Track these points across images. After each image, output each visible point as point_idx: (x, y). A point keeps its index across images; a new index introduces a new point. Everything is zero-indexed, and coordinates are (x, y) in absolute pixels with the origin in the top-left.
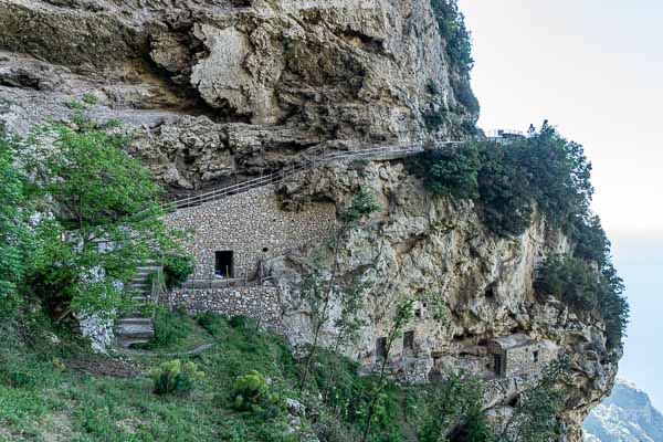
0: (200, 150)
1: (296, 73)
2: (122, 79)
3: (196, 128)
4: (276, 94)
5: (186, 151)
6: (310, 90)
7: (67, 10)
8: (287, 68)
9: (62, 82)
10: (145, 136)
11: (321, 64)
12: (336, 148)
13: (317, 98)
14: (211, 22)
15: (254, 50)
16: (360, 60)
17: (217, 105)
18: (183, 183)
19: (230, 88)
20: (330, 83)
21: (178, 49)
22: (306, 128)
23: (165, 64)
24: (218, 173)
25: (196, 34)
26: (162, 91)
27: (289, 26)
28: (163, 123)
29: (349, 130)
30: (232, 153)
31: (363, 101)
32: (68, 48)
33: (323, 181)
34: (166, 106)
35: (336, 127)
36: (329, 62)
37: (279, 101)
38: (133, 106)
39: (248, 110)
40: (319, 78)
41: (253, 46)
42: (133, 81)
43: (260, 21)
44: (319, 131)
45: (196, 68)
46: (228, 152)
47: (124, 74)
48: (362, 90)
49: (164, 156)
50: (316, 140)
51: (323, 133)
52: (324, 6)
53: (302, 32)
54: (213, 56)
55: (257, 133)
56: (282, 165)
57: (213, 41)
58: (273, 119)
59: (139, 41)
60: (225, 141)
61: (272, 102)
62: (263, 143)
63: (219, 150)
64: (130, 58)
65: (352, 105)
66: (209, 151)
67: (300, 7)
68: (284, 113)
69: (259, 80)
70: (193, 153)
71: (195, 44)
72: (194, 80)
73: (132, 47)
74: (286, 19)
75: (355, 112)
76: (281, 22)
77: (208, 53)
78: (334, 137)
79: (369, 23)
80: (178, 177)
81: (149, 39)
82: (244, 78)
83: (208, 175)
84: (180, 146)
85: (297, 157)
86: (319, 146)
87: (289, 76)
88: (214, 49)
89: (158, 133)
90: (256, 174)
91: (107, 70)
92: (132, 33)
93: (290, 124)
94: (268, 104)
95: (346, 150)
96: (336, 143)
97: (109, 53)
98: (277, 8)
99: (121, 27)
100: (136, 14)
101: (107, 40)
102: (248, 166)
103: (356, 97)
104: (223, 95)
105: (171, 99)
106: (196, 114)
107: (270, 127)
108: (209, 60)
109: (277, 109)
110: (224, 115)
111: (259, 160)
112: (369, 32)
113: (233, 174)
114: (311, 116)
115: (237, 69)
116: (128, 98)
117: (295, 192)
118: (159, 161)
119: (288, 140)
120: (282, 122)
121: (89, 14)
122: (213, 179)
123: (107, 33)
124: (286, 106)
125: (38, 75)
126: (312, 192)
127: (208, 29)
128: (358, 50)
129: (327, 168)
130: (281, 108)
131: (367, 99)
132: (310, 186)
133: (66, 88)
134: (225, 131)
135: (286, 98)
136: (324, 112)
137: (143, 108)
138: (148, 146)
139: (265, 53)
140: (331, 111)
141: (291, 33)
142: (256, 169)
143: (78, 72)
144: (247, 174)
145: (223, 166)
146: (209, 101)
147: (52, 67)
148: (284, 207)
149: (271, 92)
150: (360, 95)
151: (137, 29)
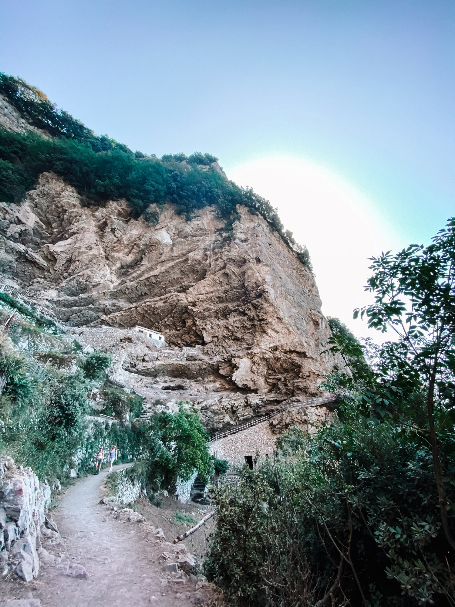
0: (237, 407)
1: (272, 370)
2: (210, 381)
3: (235, 398)
4: (266, 380)
5: (232, 408)
6: (279, 376)
7: (193, 362)
8: (269, 369)
9: (191, 385)
10: (216, 404)
11: (281, 365)
12: (294, 401)
13: (283, 379)
14: (238, 357)
15: (254, 364)
16: (297, 362)
17: (243, 387)
18: (232, 422)
19: (247, 380)
20: (287, 372)
21: (228, 368)
22: (281, 393)
23: (224, 374)
24: (246, 417)
25: (233, 362)
26: (224, 384)
27: (266, 354)
28: (222, 398)
29: (299, 392)
30: (251, 407)
31: (302, 378)
32: (193, 374)
33: (289, 418)
34: (226, 390)
35: (293, 391)
36: (285, 364)
37: (268, 382)
38: (214, 391)
39: (255, 388)
40: (282, 371)
41: (254, 363)
42: (214, 381)
43: (255, 353)
44: (286, 394)
45: (234, 374)
46: (249, 407)
47: (211, 379)
48: (301, 374)
49: (224, 411)
50: (286, 398)
51: (289, 394)
52: (278, 344)
53: (271, 355)
54: (240, 369)
55: (259, 397)
56: (273, 411)
57: (239, 364)
58: (266, 390)
59: (215, 367)
60: (247, 402)
61: (265, 383)
62: (263, 401)
63: (245, 407)
64: (213, 373)
65: (298, 381)
66: (241, 407)
67: (269, 346)
68: (271, 387)
69: (258, 375)
70: (235, 409)
71: (233, 365)
72: (233, 379)
73: (213, 369)
74: (264, 351)
75: (300, 384)
76: (263, 353)
77: (238, 368)
78: (293, 396)
79: (298, 347)
80: (229, 420)
81: (218, 366)
82: (252, 375)
83: (241, 418)
84: (229, 407)
85: (278, 407)
86: (287, 401)
87: (270, 372)
88: (240, 366)
89: (221, 402)
90: (262, 416)
91: (206, 379)
92: (213, 365)
93: (273, 392)
94: (263, 384)
95: (299, 401)
96: (294, 398)
97: (206, 373)
98: (260, 348)
99: (209, 364)
100: (214, 358)
101: (205, 369)
102: (258, 412)
103: (299, 377)
104: (245, 383)
105: (227, 386)
106: (236, 392)
107: (266, 394)
108: (238, 371)
109: (268, 386)
110: (247, 391)
111: (263, 409)
112: (299, 350)
113: (252, 417)
114: (281, 387)
115: (249, 372)
116: (212, 389)
117: (278, 424)
118: (222, 413)
119: (274, 399)
120: (270, 391)
121: (200, 362)
122: (244, 420)
123: (205, 367)
124: (271, 384)
125: (184, 385)
126: (284, 424)
127: (237, 360)
128: (295, 358)
129: (289, 412)
130: (269, 385)
131: (304, 377)
132: (283, 421)
133: (192, 388)
134: (246, 398)
135: (270, 381)
136: (286, 385)
137: (217, 391)
138: (217, 408)
139: (259, 365)
140: (289, 385)
141: (267, 356)
142: (262, 413)
143: (196, 381)
144: (258, 416)
145: (247, 413)
146: (240, 386)
147: (188, 381)
148: (273, 432)
149: (264, 379)
150: (300, 376)
151: (215, 364)
